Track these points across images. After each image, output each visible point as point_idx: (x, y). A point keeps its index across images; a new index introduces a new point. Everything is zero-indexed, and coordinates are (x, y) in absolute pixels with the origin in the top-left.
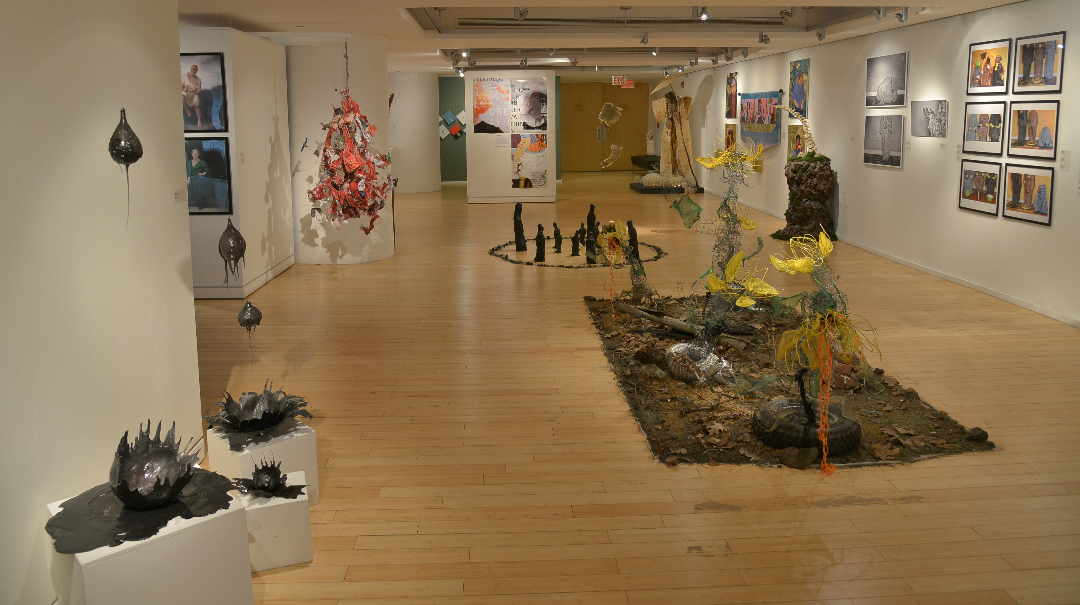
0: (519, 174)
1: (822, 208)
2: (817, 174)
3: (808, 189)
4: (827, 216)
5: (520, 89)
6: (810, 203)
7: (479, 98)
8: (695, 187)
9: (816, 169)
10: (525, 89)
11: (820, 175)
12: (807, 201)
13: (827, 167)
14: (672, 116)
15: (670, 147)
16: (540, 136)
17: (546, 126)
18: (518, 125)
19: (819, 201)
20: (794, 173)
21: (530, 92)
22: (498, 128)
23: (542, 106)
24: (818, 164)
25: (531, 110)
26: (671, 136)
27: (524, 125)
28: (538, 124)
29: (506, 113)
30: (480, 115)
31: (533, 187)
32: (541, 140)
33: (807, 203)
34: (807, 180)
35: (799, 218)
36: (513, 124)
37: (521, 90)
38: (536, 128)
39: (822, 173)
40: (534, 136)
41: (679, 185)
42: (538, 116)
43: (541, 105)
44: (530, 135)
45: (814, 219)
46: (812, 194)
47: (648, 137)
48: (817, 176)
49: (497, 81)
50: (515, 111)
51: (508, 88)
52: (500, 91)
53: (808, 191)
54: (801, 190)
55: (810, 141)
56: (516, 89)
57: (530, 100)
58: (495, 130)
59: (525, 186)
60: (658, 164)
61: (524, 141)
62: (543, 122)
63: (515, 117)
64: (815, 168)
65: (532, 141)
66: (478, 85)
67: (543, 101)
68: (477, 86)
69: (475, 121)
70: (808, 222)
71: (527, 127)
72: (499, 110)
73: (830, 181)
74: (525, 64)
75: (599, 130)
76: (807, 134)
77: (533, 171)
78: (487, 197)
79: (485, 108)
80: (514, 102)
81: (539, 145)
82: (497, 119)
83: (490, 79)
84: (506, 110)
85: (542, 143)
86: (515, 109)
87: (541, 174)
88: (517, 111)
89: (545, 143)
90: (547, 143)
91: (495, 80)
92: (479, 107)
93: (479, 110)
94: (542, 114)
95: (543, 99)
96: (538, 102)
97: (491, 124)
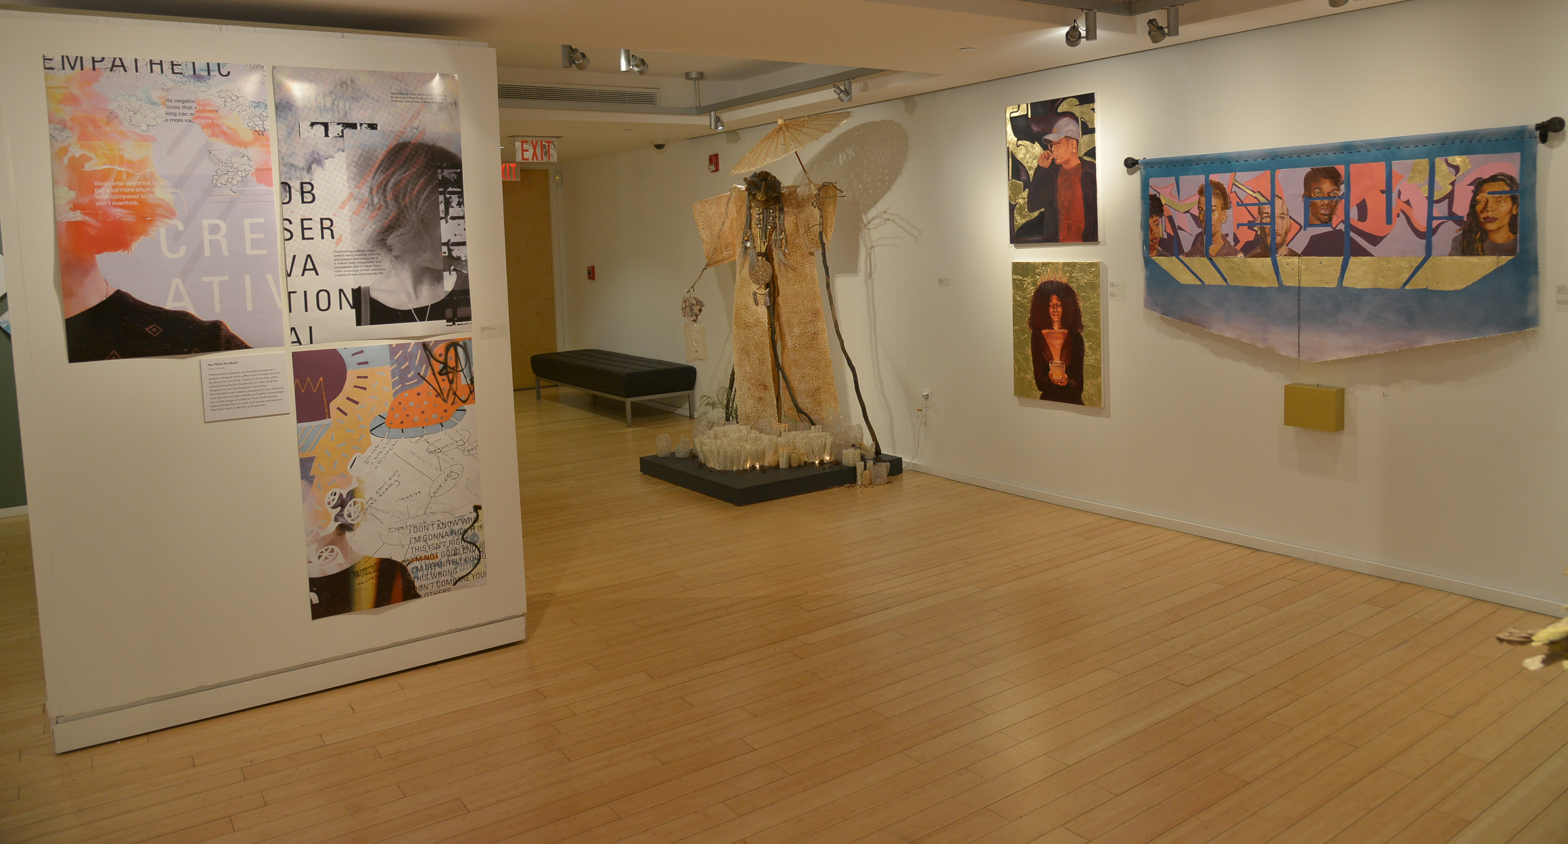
0: (345, 550)
5: (325, 125)
7: (88, 167)
10: (353, 126)
16: (438, 351)
17: (467, 302)
18: (324, 304)
21: (377, 142)
22: (215, 328)
23: (442, 207)
25: (388, 230)
27: (356, 306)
28: (427, 297)
29: (255, 244)
31: (418, 596)
32: (445, 370)
36: (297, 300)
37: (335, 130)
38: (421, 314)
40: (412, 356)
42: (425, 259)
43: (437, 204)
44: (393, 350)
49: (197, 76)
50: (307, 234)
51: (262, 118)
52: (215, 129)
56: (305, 125)
57: (380, 178)
58: (198, 336)
59: (383, 599)
61: (361, 383)
62: (449, 282)
63: (310, 265)
65: (401, 378)
66: (75, 91)
67: (445, 183)
68: (73, 100)
69: (66, 293)
71: (372, 312)
72: (214, 229)
77: (417, 522)
79: (131, 219)
80: (298, 189)
81: (436, 393)
82: (205, 279)
83: (152, 63)
84: (254, 228)
85: (451, 382)
86: (307, 224)
87: (456, 528)
88: (316, 232)
89: (462, 380)
90: (472, 381)
91: (181, 73)
92: (87, 219)
93: (92, 232)
94: (445, 249)
95: (446, 173)
96: (421, 189)
97: (170, 306)
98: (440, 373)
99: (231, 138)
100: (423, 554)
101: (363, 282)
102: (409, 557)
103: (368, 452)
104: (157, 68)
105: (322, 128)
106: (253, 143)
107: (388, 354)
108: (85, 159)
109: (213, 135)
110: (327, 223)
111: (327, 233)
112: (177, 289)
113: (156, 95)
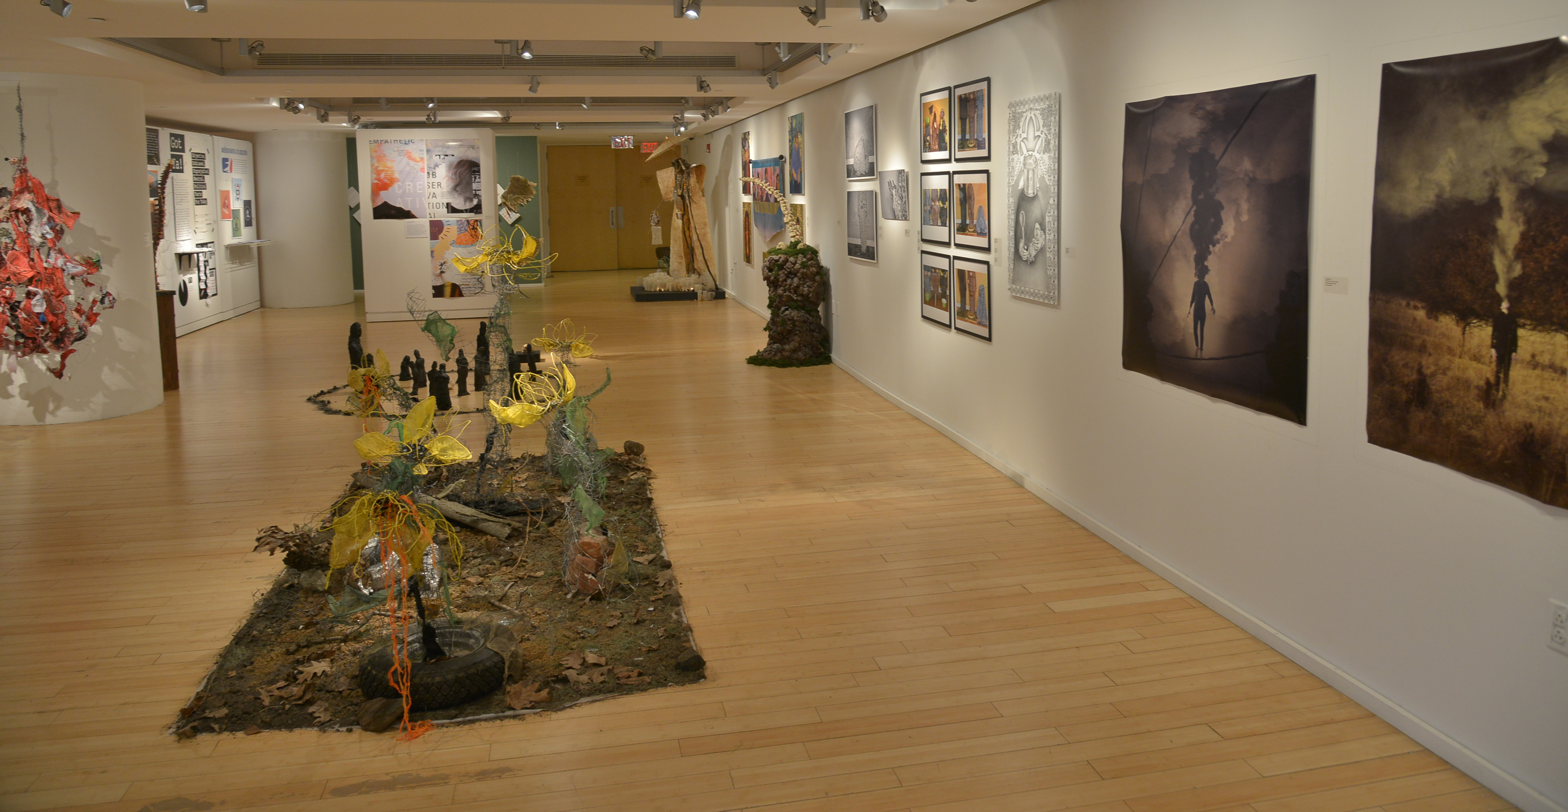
0: (442, 278)
1: (808, 319)
2: (798, 272)
3: (787, 293)
4: (817, 330)
5: (440, 155)
6: (791, 313)
7: (379, 169)
8: (712, 291)
9: (797, 265)
10: (447, 155)
11: (803, 273)
12: (787, 309)
13: (812, 261)
14: (682, 192)
15: (681, 235)
16: (471, 222)
17: (481, 208)
19: (804, 310)
20: (769, 272)
21: (455, 160)
22: (409, 212)
23: (473, 179)
24: (800, 258)
25: (457, 186)
26: (683, 220)
27: (447, 207)
28: (468, 206)
29: (420, 189)
30: (382, 193)
31: (463, 296)
32: (474, 228)
33: (787, 312)
34: (785, 280)
35: (778, 334)
36: (431, 205)
37: (442, 157)
38: (466, 211)
39: (805, 270)
40: (464, 223)
41: (692, 289)
42: (468, 195)
43: (472, 178)
44: (458, 221)
45: (797, 334)
46: (793, 300)
47: (653, 221)
48: (799, 274)
49: (406, 144)
50: (434, 187)
51: (422, 154)
52: (410, 158)
53: (787, 296)
54: (778, 295)
55: (791, 226)
56: (434, 156)
57: (455, 170)
58: (404, 214)
59: (453, 295)
60: (667, 259)
61: (448, 230)
62: (475, 202)
63: (434, 196)
64: (794, 264)
65: (460, 229)
66: (376, 149)
68: (376, 151)
69: (373, 201)
70: (790, 339)
71: (452, 210)
73: (817, 282)
74: (433, 119)
75: (612, 211)
76: (787, 217)
79: (389, 182)
80: (432, 174)
81: (470, 235)
82: (407, 199)
84: (420, 185)
85: (475, 232)
87: (476, 277)
88: (436, 186)
89: (479, 232)
90: (483, 232)
91: (402, 143)
92: (379, 182)
93: (379, 185)
94: (474, 191)
95: (476, 169)
96: (467, 174)
97: (397, 206)
98: (472, 229)
99: (414, 160)
101: (449, 201)
103: (450, 251)
104: (396, 142)
105: (439, 157)
106: (420, 161)
107: (456, 222)
108: (378, 166)
112: (400, 201)
113: (396, 149)
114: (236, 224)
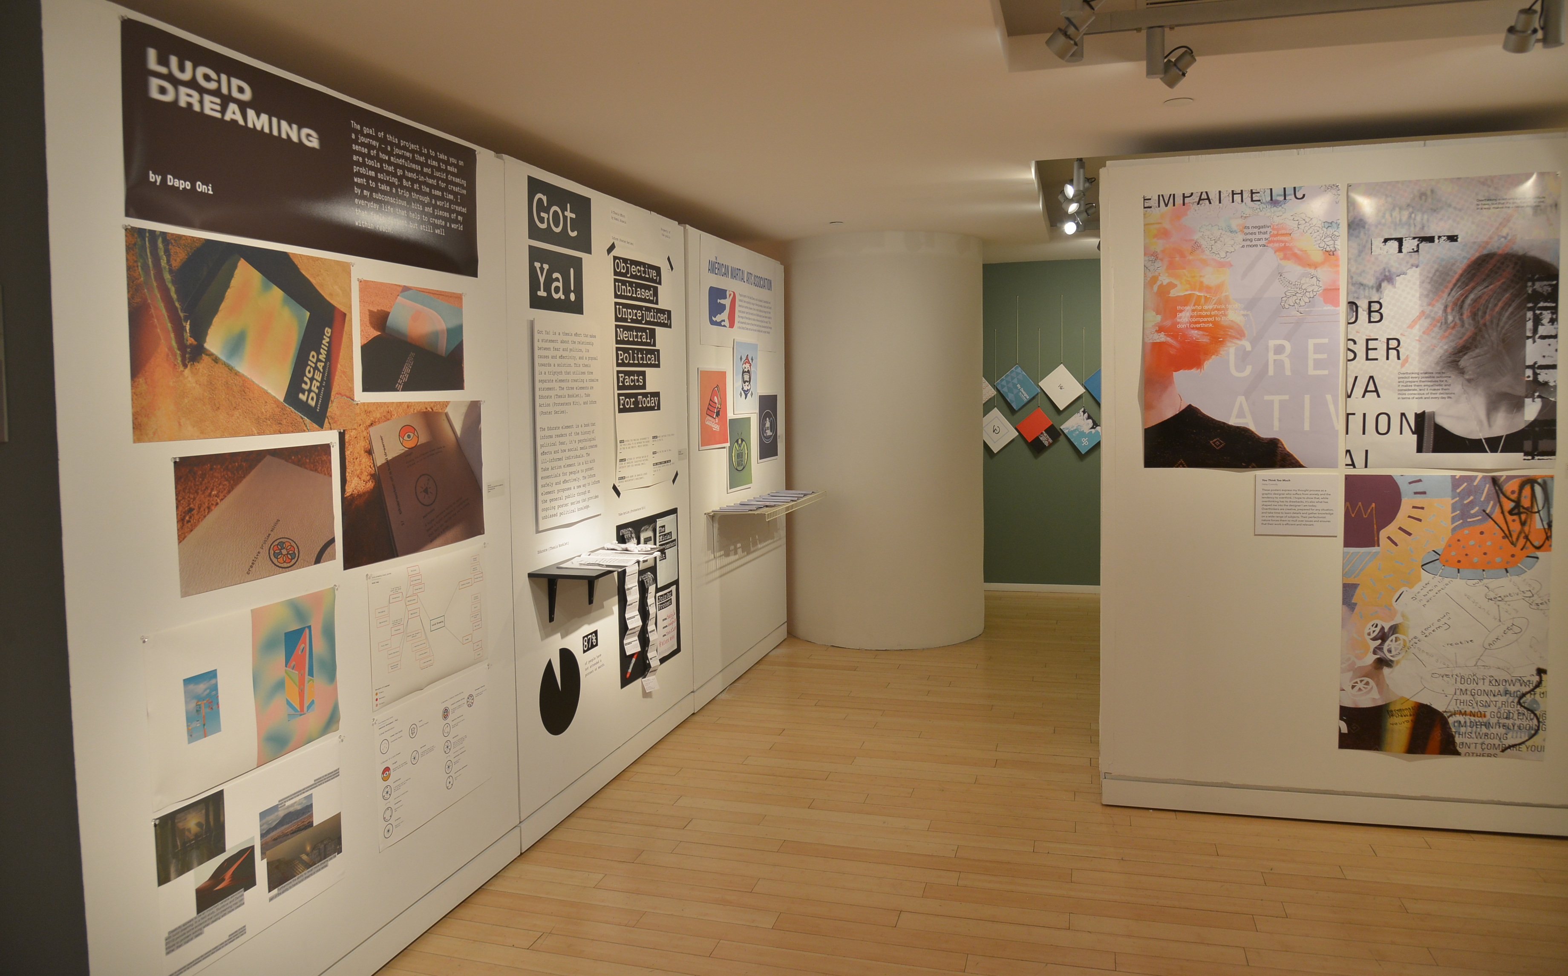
0: (1381, 685)
5: (1400, 241)
7: (1173, 293)
10: (1431, 239)
16: (1511, 487)
18: (1383, 428)
21: (1460, 256)
22: (1274, 444)
23: (1530, 325)
25: (1462, 350)
27: (1419, 431)
28: (1502, 425)
29: (1318, 364)
30: (1181, 377)
31: (1457, 753)
32: (1517, 509)
36: (1356, 423)
37: (1409, 245)
38: (1493, 444)
40: (1478, 490)
42: (1504, 383)
43: (1524, 321)
44: (1456, 482)
49: (1273, 202)
50: (1372, 354)
51: (1334, 238)
52: (1287, 252)
56: (1378, 242)
58: (1256, 452)
59: (1417, 745)
61: (1416, 513)
62: (1532, 410)
63: (1372, 387)
65: (1462, 513)
66: (1167, 225)
67: (1536, 297)
68: (1164, 234)
69: (1147, 406)
71: (1436, 437)
72: (1279, 350)
77: (1465, 672)
78: (1196, 784)
79: (1205, 340)
80: (1365, 308)
81: (1503, 535)
82: (1267, 398)
83: (1233, 194)
84: (1318, 348)
85: (1523, 524)
86: (1372, 344)
87: (1512, 689)
88: (1381, 353)
89: (1538, 523)
90: (1550, 525)
91: (1259, 201)
92: (1169, 339)
93: (1173, 352)
94: (1529, 372)
95: (1541, 286)
96: (1507, 305)
97: (1233, 421)
98: (1511, 512)
99: (1302, 260)
100: (1469, 709)
101: (1428, 406)
102: (1452, 708)
103: (1417, 588)
104: (1237, 198)
105: (1396, 244)
106: (1323, 263)
107: (1449, 485)
108: (1172, 286)
109: (1285, 258)
110: (1393, 344)
111: (1393, 353)
112: (1241, 405)
113: (1235, 224)
114: (740, 456)
